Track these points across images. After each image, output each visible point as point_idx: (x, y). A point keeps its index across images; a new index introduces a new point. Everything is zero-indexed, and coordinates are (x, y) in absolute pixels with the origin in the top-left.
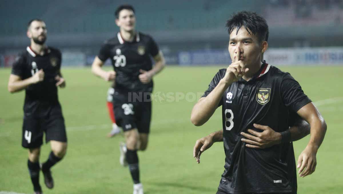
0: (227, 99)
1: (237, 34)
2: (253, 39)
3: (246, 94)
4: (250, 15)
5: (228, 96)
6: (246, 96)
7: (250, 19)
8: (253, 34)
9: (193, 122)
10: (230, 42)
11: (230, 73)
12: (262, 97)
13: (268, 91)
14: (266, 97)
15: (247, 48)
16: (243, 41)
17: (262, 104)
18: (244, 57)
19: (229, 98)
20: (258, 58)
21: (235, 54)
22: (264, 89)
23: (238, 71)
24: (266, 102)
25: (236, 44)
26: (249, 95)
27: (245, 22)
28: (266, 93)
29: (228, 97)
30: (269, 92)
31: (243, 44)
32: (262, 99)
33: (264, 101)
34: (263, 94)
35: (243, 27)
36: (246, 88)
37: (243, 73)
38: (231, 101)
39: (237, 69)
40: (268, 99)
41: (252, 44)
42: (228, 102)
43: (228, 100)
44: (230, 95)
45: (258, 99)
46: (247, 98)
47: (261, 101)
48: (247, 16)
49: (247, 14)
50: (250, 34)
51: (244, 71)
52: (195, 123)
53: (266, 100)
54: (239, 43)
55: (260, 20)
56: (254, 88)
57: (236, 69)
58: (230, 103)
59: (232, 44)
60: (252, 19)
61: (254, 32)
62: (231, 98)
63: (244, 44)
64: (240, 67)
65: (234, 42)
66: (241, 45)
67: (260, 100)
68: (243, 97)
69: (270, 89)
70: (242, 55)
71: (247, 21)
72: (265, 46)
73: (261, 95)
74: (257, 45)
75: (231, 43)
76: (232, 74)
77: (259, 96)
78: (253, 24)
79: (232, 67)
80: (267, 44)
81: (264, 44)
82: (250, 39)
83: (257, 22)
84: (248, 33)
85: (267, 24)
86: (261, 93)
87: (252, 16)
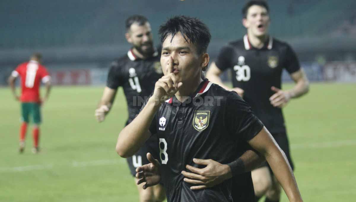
0: (160, 125)
1: (171, 42)
2: (191, 48)
3: (181, 119)
4: (189, 19)
5: (161, 121)
6: (181, 121)
7: (189, 24)
8: (192, 43)
9: (118, 153)
10: (163, 51)
11: (159, 89)
12: (200, 122)
13: (207, 114)
14: (205, 121)
15: (183, 60)
16: (179, 50)
17: (200, 130)
18: (178, 70)
19: (162, 125)
20: (196, 74)
21: (168, 65)
22: (203, 112)
23: (169, 85)
24: (204, 128)
25: (170, 54)
26: (184, 119)
27: (181, 27)
28: (204, 117)
29: (160, 123)
30: (208, 116)
31: (178, 54)
32: (199, 124)
33: (202, 127)
34: (201, 118)
35: (179, 33)
36: (181, 110)
37: (176, 88)
38: (164, 128)
39: (168, 83)
40: (206, 124)
41: (190, 54)
42: (162, 130)
43: (161, 127)
44: (163, 121)
45: (195, 124)
46: (182, 123)
47: (198, 127)
48: (184, 20)
49: (185, 18)
50: (188, 42)
51: (176, 86)
52: (120, 154)
53: (204, 125)
54: (173, 54)
55: (200, 26)
56: (190, 110)
57: (166, 83)
58: (164, 131)
59: (165, 55)
60: (190, 24)
61: (192, 40)
62: (164, 124)
63: (180, 54)
64: (171, 81)
65: (168, 52)
66: (176, 55)
67: (197, 125)
68: (177, 122)
69: (210, 111)
70: (175, 67)
71: (184, 26)
72: (206, 59)
73: (198, 120)
74: (196, 56)
75: (164, 53)
76: (161, 89)
77: (197, 120)
78: (192, 30)
79: (162, 81)
80: (209, 57)
81: (204, 58)
82: (188, 48)
83: (197, 28)
84: (185, 40)
85: (210, 32)
86: (199, 117)
87: (191, 20)
